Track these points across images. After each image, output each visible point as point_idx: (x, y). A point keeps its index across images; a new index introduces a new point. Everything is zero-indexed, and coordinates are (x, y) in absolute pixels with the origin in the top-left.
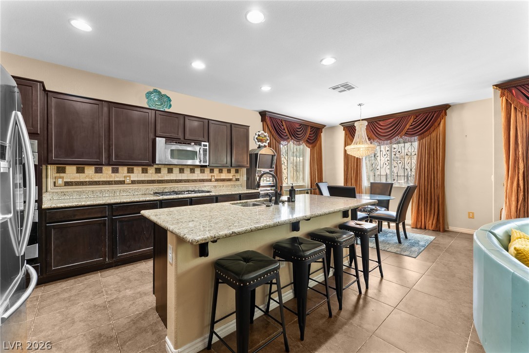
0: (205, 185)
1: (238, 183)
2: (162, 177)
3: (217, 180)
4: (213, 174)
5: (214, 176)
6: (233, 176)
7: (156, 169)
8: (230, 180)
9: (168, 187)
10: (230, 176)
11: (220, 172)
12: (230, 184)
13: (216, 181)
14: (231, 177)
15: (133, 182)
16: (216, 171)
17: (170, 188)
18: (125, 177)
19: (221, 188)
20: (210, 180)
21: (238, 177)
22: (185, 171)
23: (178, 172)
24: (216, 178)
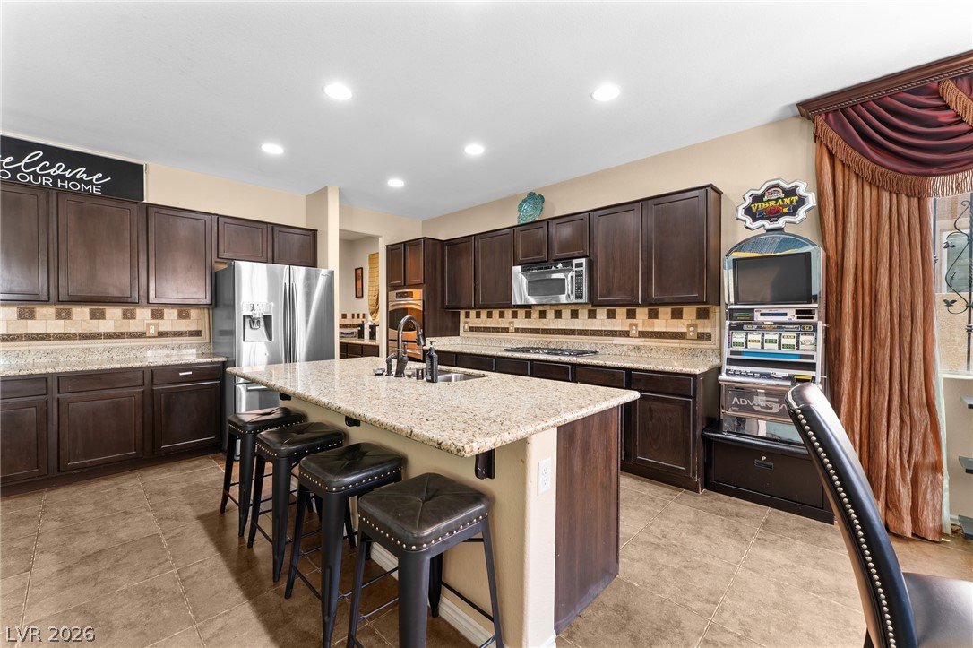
0: (614, 342)
1: (704, 344)
2: (547, 325)
3: (642, 334)
4: (633, 321)
5: (636, 325)
6: (689, 326)
7: (540, 311)
8: (679, 336)
9: (557, 340)
10: (679, 326)
11: (650, 317)
12: (677, 345)
13: (640, 337)
14: (684, 329)
15: (517, 331)
16: (642, 313)
17: (557, 342)
18: (510, 323)
19: (654, 353)
20: (626, 334)
21: (708, 330)
22: (580, 315)
23: (569, 317)
24: (640, 329)
